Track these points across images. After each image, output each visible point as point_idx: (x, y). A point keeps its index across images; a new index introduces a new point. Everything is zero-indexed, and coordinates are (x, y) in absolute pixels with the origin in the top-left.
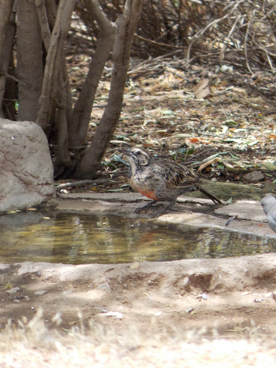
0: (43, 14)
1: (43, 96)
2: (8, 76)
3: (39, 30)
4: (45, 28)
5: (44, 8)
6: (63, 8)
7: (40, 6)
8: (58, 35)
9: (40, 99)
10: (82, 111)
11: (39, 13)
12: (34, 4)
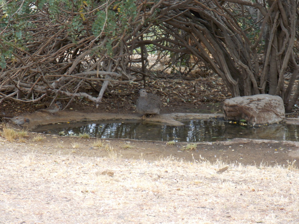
0: (278, 62)
1: (278, 87)
2: (267, 81)
3: (277, 67)
4: (279, 67)
5: (279, 61)
6: (285, 61)
7: (278, 60)
8: (283, 69)
9: (277, 88)
10: (288, 92)
11: (277, 62)
12: (276, 59)
